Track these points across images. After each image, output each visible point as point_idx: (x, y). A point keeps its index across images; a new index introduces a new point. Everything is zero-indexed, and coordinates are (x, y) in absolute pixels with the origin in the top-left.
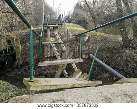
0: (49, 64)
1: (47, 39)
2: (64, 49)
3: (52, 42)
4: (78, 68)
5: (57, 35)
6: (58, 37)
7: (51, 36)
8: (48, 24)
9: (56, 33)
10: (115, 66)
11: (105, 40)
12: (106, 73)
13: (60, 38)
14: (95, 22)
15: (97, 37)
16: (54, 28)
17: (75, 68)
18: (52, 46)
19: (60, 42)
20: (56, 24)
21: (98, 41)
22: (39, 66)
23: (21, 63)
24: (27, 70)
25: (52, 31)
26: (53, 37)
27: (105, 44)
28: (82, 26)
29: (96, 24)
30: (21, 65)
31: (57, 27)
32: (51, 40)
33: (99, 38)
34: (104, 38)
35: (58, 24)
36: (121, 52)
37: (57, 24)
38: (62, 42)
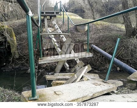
0: (52, 60)
1: (44, 30)
2: (64, 39)
3: (50, 32)
5: (55, 25)
6: (57, 27)
7: (49, 26)
8: (45, 13)
9: (54, 22)
10: (119, 56)
11: (106, 28)
13: (58, 28)
14: (92, 10)
15: (97, 26)
16: (51, 17)
17: (77, 60)
18: (51, 37)
19: (59, 32)
20: (53, 13)
21: (99, 30)
22: (40, 63)
23: (17, 56)
24: (24, 64)
25: (49, 20)
26: (50, 27)
27: (107, 33)
28: (79, 15)
29: (93, 13)
30: (17, 59)
31: (55, 16)
32: (49, 30)
33: (99, 27)
34: (106, 27)
35: (56, 13)
36: (125, 42)
37: (55, 13)
38: (61, 32)
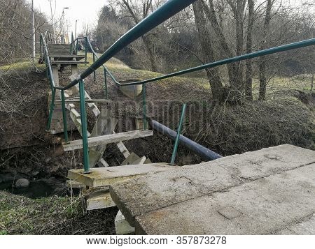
2: (96, 112)
4: (130, 152)
8: (52, 59)
10: (202, 139)
12: (186, 155)
14: (149, 50)
17: (125, 151)
18: (69, 108)
20: (71, 59)
21: (164, 92)
29: (152, 56)
31: (75, 65)
33: (165, 87)
34: (176, 85)
35: (77, 59)
37: (75, 59)
38: (89, 97)
